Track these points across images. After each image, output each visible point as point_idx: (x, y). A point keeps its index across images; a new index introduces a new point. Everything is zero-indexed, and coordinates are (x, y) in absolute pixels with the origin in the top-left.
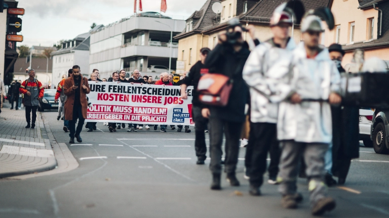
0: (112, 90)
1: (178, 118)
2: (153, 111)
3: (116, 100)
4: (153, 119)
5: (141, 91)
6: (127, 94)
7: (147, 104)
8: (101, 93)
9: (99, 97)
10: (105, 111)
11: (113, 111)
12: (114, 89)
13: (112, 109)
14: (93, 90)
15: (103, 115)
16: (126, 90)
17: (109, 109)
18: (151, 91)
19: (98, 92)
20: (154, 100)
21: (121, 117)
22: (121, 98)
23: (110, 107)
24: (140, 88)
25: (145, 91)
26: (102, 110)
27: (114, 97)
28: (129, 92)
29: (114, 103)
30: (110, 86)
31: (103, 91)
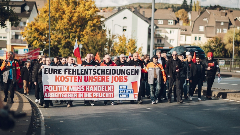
0: (67, 73)
1: (124, 94)
2: (102, 89)
3: (71, 81)
4: (103, 95)
5: (92, 72)
6: (80, 75)
7: (97, 83)
8: (58, 75)
9: (57, 79)
10: (62, 90)
11: (69, 91)
12: (69, 72)
13: (68, 89)
14: (52, 73)
15: (60, 94)
16: (80, 72)
17: (65, 89)
18: (100, 72)
19: (55, 74)
20: (103, 80)
21: (76, 95)
22: (75, 79)
23: (67, 87)
24: (91, 70)
25: (95, 72)
26: (60, 90)
27: (70, 78)
28: (82, 74)
29: (69, 83)
30: (65, 70)
31: (59, 73)
